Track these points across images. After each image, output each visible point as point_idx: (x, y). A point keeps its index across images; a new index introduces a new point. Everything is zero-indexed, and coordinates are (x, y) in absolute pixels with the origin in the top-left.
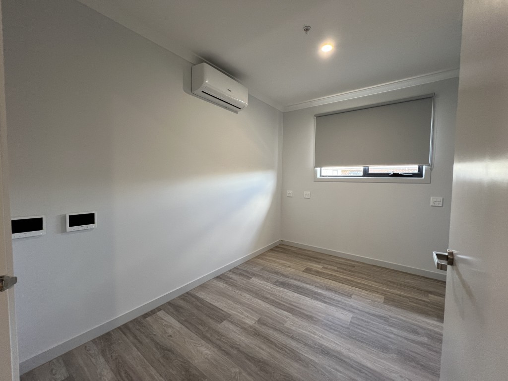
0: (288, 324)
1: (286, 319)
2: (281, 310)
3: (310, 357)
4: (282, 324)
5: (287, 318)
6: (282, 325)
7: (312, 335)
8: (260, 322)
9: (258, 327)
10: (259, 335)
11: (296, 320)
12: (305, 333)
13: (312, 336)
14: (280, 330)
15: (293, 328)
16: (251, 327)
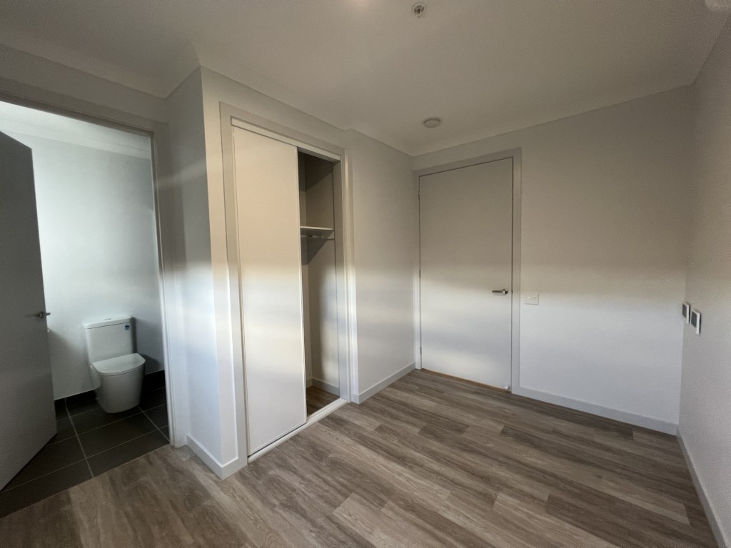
0: (444, 494)
1: (450, 504)
2: (459, 523)
3: (419, 454)
4: (454, 495)
5: (448, 507)
6: (454, 492)
7: (412, 478)
8: (491, 500)
9: (488, 490)
10: (482, 477)
11: (431, 502)
12: (420, 479)
13: (412, 475)
14: (456, 484)
15: (437, 487)
16: (501, 490)
